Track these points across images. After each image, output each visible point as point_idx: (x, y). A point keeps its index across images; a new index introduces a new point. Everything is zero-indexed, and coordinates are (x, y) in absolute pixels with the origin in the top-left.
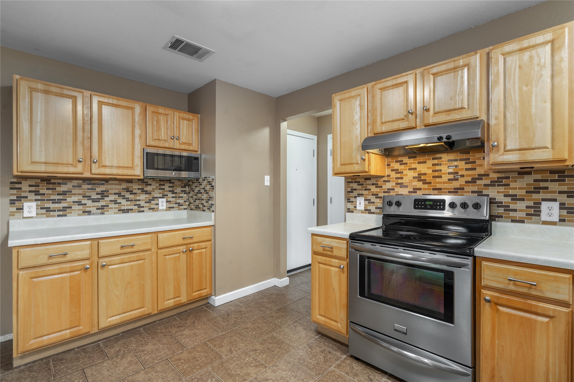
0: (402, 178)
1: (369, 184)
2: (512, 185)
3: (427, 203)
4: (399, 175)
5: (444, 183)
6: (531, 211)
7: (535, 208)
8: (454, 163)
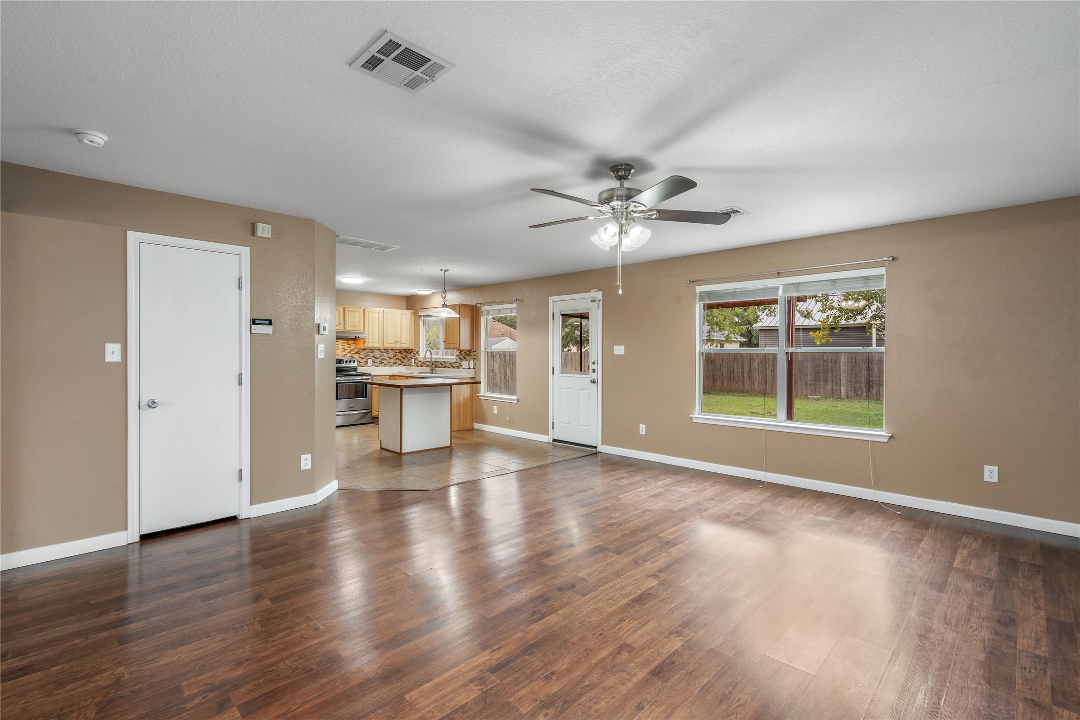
2: (361, 354)
6: (366, 363)
7: (367, 361)
8: (344, 344)
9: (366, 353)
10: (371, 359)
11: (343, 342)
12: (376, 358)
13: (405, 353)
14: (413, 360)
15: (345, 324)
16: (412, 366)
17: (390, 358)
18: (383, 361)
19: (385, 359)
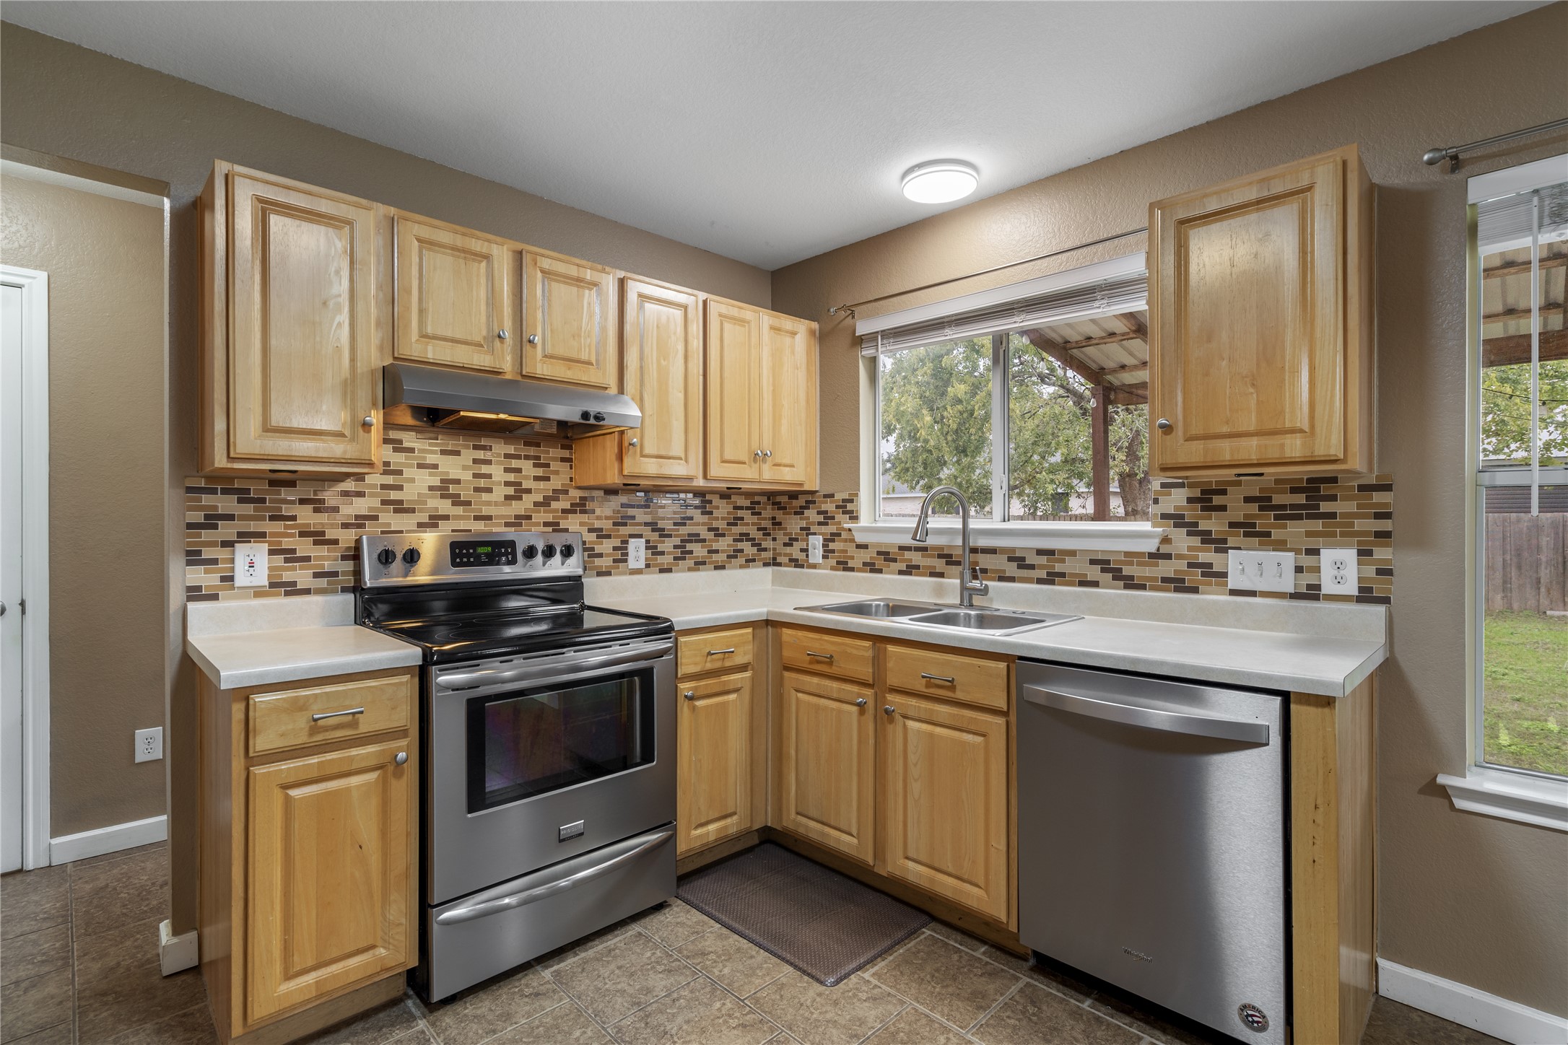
0: (400, 488)
1: (290, 501)
3: (478, 549)
4: (390, 480)
5: (496, 504)
6: (618, 555)
7: (622, 549)
8: (515, 463)
9: (623, 505)
10: (640, 536)
11: (511, 449)
12: (663, 534)
13: (768, 512)
14: (816, 542)
15: (523, 342)
16: (814, 566)
17: (719, 534)
18: (689, 547)
19: (695, 538)
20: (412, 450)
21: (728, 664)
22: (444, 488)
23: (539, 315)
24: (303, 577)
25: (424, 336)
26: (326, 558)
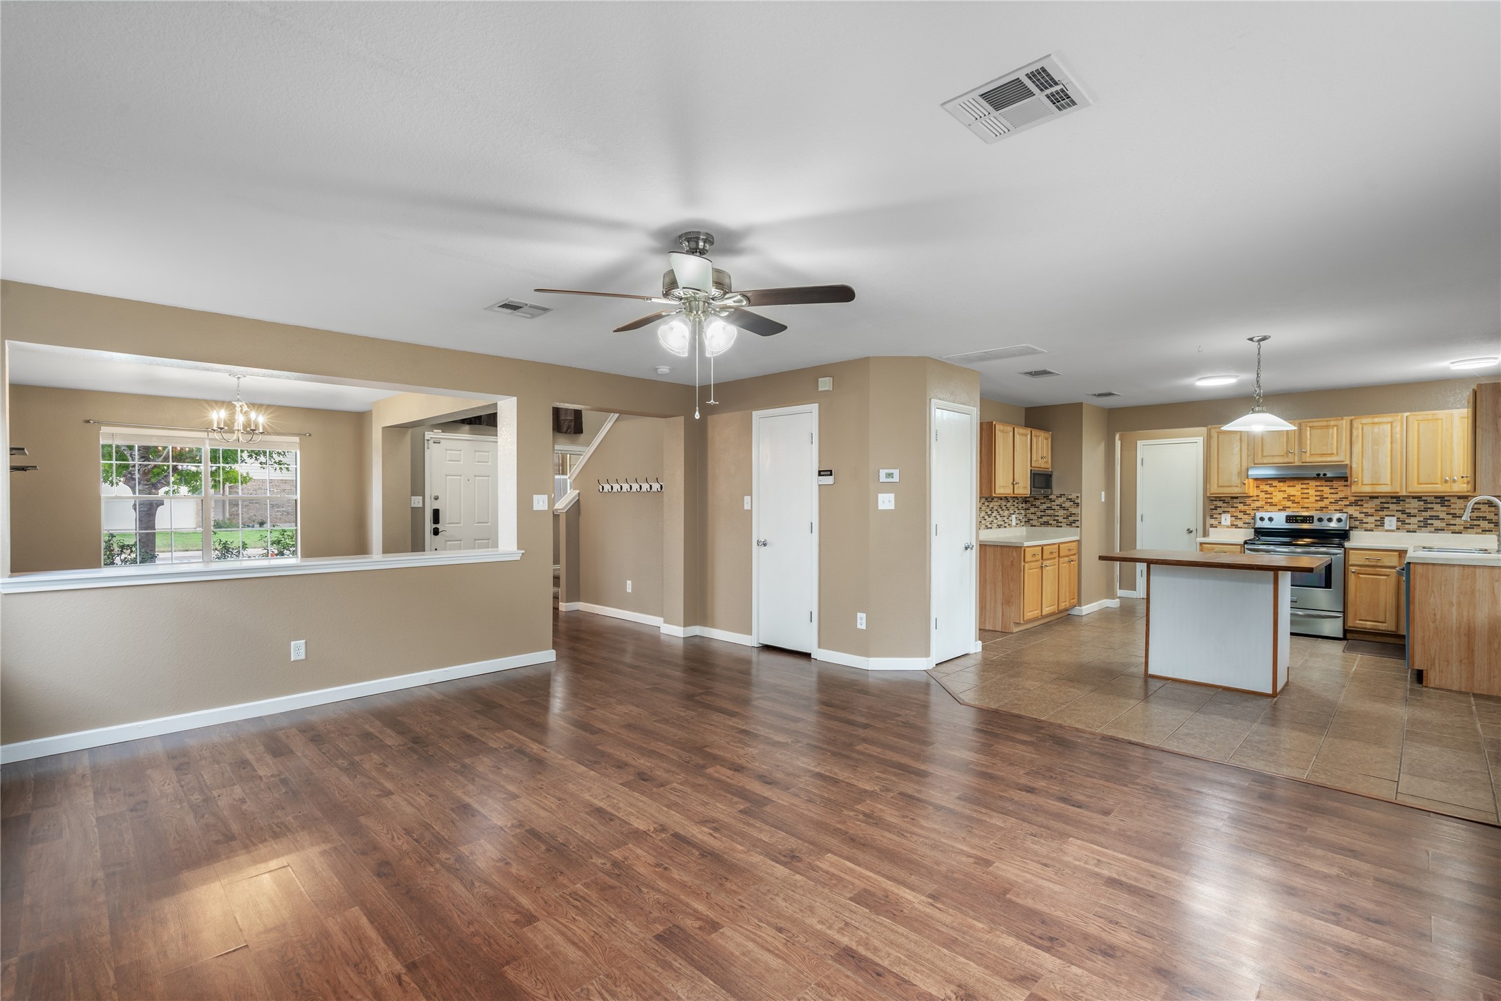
0: (1272, 498)
1: (1237, 503)
2: (1365, 505)
3: (1298, 518)
4: (1268, 496)
5: (1311, 503)
6: (1378, 523)
7: (1382, 520)
8: (1320, 488)
9: (1381, 503)
10: (1394, 516)
11: (1318, 484)
12: (1411, 516)
15: (1302, 452)
18: (1431, 522)
19: (1437, 518)
20: (1276, 486)
21: (1379, 564)
22: (1288, 498)
23: (1308, 442)
24: (1240, 523)
25: (1263, 456)
26: (1247, 519)
